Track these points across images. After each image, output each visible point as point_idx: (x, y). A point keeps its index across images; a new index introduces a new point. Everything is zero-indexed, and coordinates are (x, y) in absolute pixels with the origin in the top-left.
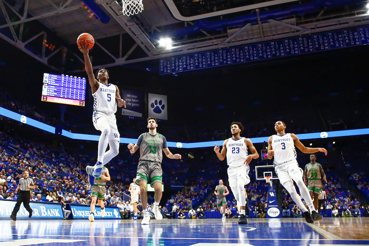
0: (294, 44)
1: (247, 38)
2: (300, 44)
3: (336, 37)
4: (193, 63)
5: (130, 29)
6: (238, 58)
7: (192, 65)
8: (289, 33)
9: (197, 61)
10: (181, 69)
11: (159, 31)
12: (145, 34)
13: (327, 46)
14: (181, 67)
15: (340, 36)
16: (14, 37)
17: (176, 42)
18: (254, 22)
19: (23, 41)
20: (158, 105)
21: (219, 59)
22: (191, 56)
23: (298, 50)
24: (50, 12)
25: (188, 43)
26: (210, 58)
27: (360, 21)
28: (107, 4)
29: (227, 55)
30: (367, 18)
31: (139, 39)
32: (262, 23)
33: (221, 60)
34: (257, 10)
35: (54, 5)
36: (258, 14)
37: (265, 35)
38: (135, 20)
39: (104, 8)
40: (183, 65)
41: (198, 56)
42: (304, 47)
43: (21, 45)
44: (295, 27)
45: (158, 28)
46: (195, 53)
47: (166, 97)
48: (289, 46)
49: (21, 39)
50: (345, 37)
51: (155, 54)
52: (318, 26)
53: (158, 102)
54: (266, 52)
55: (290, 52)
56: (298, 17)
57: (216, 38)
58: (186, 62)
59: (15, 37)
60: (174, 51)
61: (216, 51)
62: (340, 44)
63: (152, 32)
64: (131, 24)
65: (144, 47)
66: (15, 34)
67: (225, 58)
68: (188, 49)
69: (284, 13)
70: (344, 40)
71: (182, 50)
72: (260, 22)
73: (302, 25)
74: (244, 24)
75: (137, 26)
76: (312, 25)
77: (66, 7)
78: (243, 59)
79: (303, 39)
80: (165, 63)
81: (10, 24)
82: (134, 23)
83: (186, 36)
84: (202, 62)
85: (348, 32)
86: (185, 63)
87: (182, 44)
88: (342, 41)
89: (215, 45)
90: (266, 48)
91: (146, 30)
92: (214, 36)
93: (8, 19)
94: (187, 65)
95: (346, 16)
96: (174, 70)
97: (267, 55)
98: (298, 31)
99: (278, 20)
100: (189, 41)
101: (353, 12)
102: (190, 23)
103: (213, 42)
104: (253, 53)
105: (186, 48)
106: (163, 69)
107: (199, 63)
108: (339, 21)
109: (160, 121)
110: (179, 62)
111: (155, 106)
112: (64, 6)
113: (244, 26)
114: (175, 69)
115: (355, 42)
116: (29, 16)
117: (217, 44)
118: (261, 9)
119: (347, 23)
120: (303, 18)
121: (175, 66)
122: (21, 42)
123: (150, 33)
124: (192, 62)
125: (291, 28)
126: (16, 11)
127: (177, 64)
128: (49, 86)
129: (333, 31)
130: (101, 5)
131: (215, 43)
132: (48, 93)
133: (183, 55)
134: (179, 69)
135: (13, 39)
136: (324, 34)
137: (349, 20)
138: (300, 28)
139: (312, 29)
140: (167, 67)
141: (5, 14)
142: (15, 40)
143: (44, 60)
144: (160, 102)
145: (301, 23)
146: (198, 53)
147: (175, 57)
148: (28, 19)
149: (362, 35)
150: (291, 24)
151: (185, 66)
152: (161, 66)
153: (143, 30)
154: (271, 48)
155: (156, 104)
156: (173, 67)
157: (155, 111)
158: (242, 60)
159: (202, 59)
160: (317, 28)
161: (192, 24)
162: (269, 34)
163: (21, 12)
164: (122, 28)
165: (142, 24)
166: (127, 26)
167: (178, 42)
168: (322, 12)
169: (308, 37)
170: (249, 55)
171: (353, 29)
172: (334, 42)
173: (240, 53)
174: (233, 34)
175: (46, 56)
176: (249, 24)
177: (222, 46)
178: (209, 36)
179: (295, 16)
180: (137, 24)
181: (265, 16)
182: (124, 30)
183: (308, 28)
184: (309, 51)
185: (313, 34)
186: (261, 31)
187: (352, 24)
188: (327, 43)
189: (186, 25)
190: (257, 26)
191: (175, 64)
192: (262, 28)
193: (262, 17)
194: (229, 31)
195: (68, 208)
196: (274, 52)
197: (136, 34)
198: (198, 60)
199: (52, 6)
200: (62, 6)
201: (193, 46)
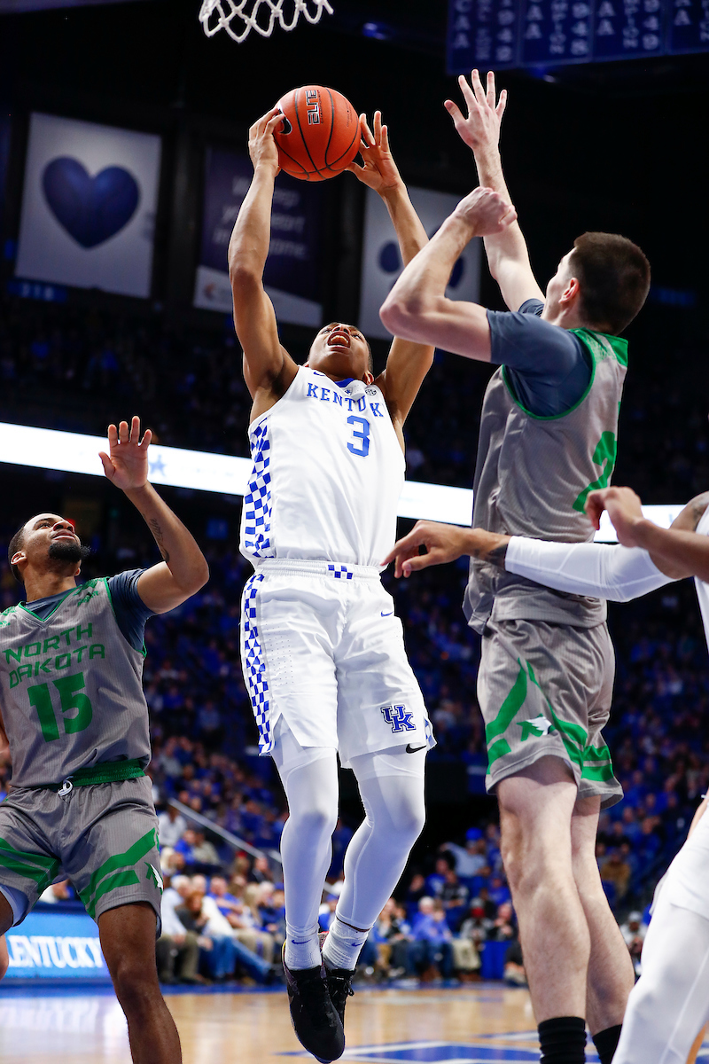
4: (658, 12)
7: (653, 23)
10: (579, 47)
14: (582, 29)
40: (598, 22)
58: (617, 2)
80: (483, 2)
86: (608, 9)
94: (619, 21)
96: (538, 49)
106: (471, 35)
107: (696, 13)
110: (572, 1)
114: (544, 42)
121: (546, 25)
124: (652, 5)
127: (559, 9)
134: (567, 45)
140: (495, 27)
151: (607, 27)
152: (457, 14)
156: (534, 31)
191: (546, 8)
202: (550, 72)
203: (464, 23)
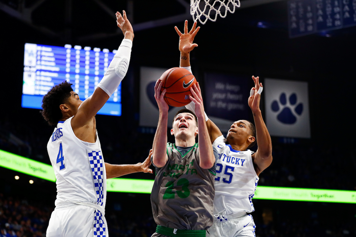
10: (338, 23)
14: (338, 16)
20: (288, 105)
40: (344, 13)
47: (306, 84)
53: (288, 96)
58: (350, 5)
80: (301, 11)
86: (347, 8)
94: (351, 12)
96: (322, 25)
106: (297, 23)
109: (293, 141)
110: (333, 6)
111: (281, 107)
114: (324, 23)
121: (325, 16)
127: (329, 10)
128: (38, 73)
132: (38, 87)
134: (333, 23)
140: (306, 19)
143: (24, 15)
144: (293, 99)
151: (347, 15)
152: (291, 16)
155: (284, 103)
156: (321, 19)
157: (280, 118)
175: (28, 5)
191: (324, 10)
202: (328, 33)
203: (294, 19)
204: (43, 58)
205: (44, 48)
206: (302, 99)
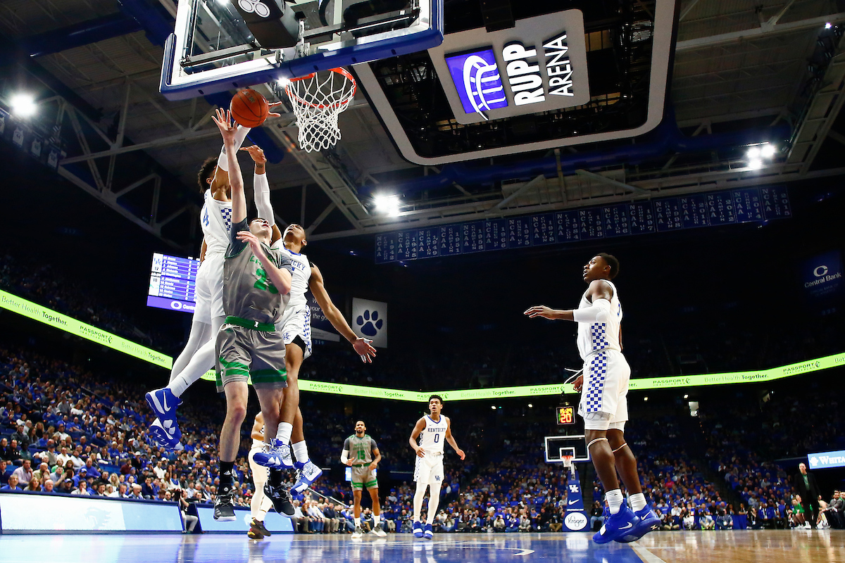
0: (621, 216)
1: (536, 202)
2: (631, 216)
3: (694, 205)
4: (436, 245)
5: (320, 175)
6: (520, 238)
7: (435, 248)
8: (613, 195)
9: (444, 240)
10: (414, 255)
11: (376, 182)
12: (350, 187)
13: (679, 222)
14: (414, 250)
15: (701, 205)
16: (96, 182)
17: (408, 203)
18: (551, 174)
19: (115, 190)
20: (371, 320)
21: (485, 239)
22: (434, 230)
23: (627, 228)
24: (169, 136)
25: (428, 207)
26: (469, 236)
27: (736, 180)
28: (279, 126)
29: (500, 231)
30: (748, 175)
31: (338, 196)
32: (564, 176)
33: (489, 241)
34: (557, 151)
35: (177, 124)
36: (558, 158)
37: (570, 198)
38: (331, 160)
39: (273, 134)
40: (419, 248)
41: (447, 231)
42: (637, 222)
43: (110, 198)
44: (624, 185)
45: (373, 175)
46: (443, 225)
47: (386, 304)
48: (612, 219)
49: (110, 186)
50: (710, 207)
51: (367, 224)
52: (664, 185)
53: (370, 314)
54: (571, 229)
55: (613, 231)
56: (630, 168)
57: (480, 200)
58: (424, 242)
59: (99, 182)
60: (405, 220)
61: (479, 224)
62: (700, 220)
63: (363, 184)
64: (325, 166)
65: (347, 211)
66: (99, 176)
67: (496, 237)
68: (430, 218)
69: (606, 158)
70: (708, 213)
71: (418, 220)
72: (561, 174)
73: (634, 183)
74: (533, 175)
75: (334, 171)
76: (655, 183)
77: (200, 129)
78: (529, 239)
79: (636, 209)
80: (385, 243)
81: (89, 157)
82: (330, 166)
83: (426, 193)
84: (454, 243)
85: (715, 199)
86: (422, 244)
87: (417, 208)
88: (705, 214)
89: (479, 212)
90: (572, 222)
91: (352, 179)
92: (478, 196)
93: (85, 147)
94: (425, 247)
95: (712, 169)
96: (402, 256)
97: (573, 235)
98: (628, 193)
99: (593, 172)
100: (431, 203)
101: (725, 163)
102: (434, 169)
103: (475, 207)
104: (547, 231)
105: (425, 216)
106: (382, 253)
107: (447, 244)
108: (701, 178)
110: (411, 242)
111: (365, 322)
112: (197, 126)
113: (532, 179)
114: (404, 254)
115: (727, 217)
116: (127, 142)
117: (483, 211)
118: (564, 150)
119: (715, 182)
120: (637, 170)
121: (404, 249)
122: (109, 190)
123: (358, 186)
124: (435, 242)
125: (616, 187)
126: (102, 131)
127: (407, 244)
128: (163, 278)
129: (688, 196)
130: (268, 129)
131: (479, 209)
132: (161, 291)
133: (420, 228)
134: (411, 254)
135: (95, 186)
136: (673, 200)
137: (716, 178)
138: (632, 188)
139: (652, 190)
140: (389, 250)
141: (80, 137)
142: (99, 188)
143: (155, 229)
144: (375, 316)
145: (634, 179)
146: (447, 226)
147: (405, 231)
148: (126, 148)
149: (740, 206)
150: (617, 180)
151: (422, 249)
152: (377, 247)
153: (347, 179)
154: (579, 222)
155: (367, 318)
156: (400, 251)
157: (363, 330)
158: (527, 242)
159: (455, 237)
160: (662, 189)
161: (438, 172)
162: (576, 197)
163: (113, 134)
164: (306, 172)
165: (344, 167)
166: (316, 170)
167: (411, 203)
168: (670, 161)
169: (646, 204)
170: (540, 234)
171: (725, 194)
172: (691, 216)
173: (523, 228)
174: (511, 194)
175: (158, 221)
176: (541, 176)
177: (491, 215)
178: (468, 195)
179: (623, 164)
180: (334, 167)
181: (571, 163)
182: (311, 177)
183: (647, 188)
184: (646, 229)
185: (654, 199)
186: (563, 190)
187: (722, 185)
188: (678, 216)
189: (426, 173)
190: (555, 180)
191: (404, 244)
192: (566, 185)
193: (565, 164)
194: (505, 188)
195: (192, 511)
196: (584, 230)
197: (333, 185)
198: (447, 238)
199: (172, 125)
200: (193, 126)
201: (440, 212)
202: (406, 263)
203: (379, 249)
204: (168, 266)
205: (169, 258)
206: (382, 316)
